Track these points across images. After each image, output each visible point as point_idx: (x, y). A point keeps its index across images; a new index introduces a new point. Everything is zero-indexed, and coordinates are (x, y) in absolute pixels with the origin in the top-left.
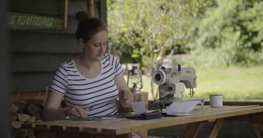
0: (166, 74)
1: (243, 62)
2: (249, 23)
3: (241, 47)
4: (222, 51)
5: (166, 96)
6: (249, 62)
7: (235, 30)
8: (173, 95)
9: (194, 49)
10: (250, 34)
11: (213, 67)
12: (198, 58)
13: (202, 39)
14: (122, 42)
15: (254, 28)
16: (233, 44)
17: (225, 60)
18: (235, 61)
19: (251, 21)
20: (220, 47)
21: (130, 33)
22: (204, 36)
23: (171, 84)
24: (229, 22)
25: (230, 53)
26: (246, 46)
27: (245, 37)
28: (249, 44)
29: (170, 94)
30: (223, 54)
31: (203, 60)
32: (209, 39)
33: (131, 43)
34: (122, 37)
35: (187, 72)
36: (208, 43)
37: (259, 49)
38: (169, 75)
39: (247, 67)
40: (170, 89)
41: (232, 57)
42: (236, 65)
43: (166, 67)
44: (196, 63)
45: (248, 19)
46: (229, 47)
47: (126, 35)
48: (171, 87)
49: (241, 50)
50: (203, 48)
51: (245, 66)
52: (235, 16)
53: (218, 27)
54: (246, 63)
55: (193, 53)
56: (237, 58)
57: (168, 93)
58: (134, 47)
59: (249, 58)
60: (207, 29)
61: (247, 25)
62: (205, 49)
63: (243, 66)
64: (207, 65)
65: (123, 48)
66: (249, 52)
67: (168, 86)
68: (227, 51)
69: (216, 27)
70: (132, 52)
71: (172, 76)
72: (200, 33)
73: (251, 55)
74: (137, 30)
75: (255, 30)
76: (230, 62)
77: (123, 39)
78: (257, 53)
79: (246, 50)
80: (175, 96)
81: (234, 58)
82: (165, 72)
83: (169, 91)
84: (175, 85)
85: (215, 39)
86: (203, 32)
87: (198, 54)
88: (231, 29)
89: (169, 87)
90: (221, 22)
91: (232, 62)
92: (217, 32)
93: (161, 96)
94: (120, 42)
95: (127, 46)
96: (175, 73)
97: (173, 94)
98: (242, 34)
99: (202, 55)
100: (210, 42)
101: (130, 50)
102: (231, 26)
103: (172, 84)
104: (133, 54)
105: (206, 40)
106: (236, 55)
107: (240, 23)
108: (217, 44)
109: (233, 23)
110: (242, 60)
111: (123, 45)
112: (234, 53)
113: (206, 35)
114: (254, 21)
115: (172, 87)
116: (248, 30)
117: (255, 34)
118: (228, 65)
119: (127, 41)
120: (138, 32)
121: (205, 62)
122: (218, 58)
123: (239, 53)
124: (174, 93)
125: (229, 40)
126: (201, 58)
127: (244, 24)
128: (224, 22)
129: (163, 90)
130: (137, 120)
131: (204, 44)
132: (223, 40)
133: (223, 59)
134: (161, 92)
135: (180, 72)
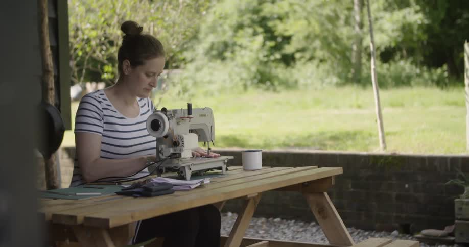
0: (169, 120)
1: (268, 83)
2: (278, 22)
3: (265, 59)
4: (236, 66)
5: (169, 156)
6: (276, 83)
7: (255, 34)
8: (181, 154)
9: (192, 61)
10: (279, 40)
11: (222, 90)
12: (199, 76)
13: (206, 45)
14: (86, 53)
15: (286, 30)
16: (253, 55)
17: (241, 79)
18: (256, 81)
19: (280, 18)
20: (233, 59)
21: (100, 40)
22: (208, 40)
23: (177, 137)
24: (246, 19)
25: (249, 69)
26: (272, 58)
27: (271, 44)
28: (278, 56)
29: (175, 152)
30: (237, 70)
31: (208, 78)
32: (215, 46)
33: (100, 55)
34: (86, 46)
35: (201, 116)
36: (214, 52)
37: (292, 64)
38: (173, 121)
39: (275, 90)
40: (175, 144)
41: (252, 75)
42: (258, 87)
43: (168, 109)
44: (195, 83)
45: (276, 16)
46: (247, 60)
47: (93, 43)
48: (176, 140)
49: (266, 63)
50: (206, 59)
51: (272, 89)
52: (256, 11)
53: (231, 27)
54: (272, 84)
55: (191, 67)
56: (259, 77)
57: (171, 150)
58: (106, 62)
59: (277, 77)
60: (213, 29)
61: (275, 26)
62: (210, 61)
63: (267, 89)
64: (213, 87)
65: (88, 63)
66: (276, 68)
67: (172, 140)
68: (244, 66)
69: (226, 27)
70: (102, 69)
71: (178, 123)
72: (201, 36)
73: (280, 71)
74: (111, 34)
75: (287, 34)
76: (249, 83)
77: (88, 49)
78: (289, 69)
79: (273, 65)
80: (183, 156)
81: (255, 77)
82: (166, 115)
83: (173, 147)
84: (183, 138)
85: (226, 46)
86: (207, 34)
87: (198, 70)
88: (250, 31)
89: (174, 140)
90: (234, 20)
91: (252, 83)
92: (228, 36)
93: (161, 155)
94: (83, 53)
95: (95, 61)
96: (182, 118)
97: (180, 152)
98: (266, 39)
99: (206, 71)
100: (217, 49)
101: (99, 66)
102: (250, 26)
103: (179, 136)
104: (103, 73)
105: (212, 47)
106: (259, 72)
107: (263, 22)
108: (228, 54)
109: (253, 22)
110: (266, 80)
111: (87, 57)
112: (254, 69)
113: (211, 38)
114: (285, 20)
115: (178, 142)
116: (276, 34)
117: (287, 39)
118: (245, 87)
119: (94, 52)
120: (112, 38)
121: (210, 82)
122: (230, 75)
123: (262, 69)
124: (181, 150)
125: (245, 48)
126: (204, 75)
127: (270, 24)
128: (240, 20)
129: (163, 146)
130: (136, 197)
131: (208, 52)
132: (237, 48)
133: (238, 78)
134: (160, 149)
135: (191, 116)
